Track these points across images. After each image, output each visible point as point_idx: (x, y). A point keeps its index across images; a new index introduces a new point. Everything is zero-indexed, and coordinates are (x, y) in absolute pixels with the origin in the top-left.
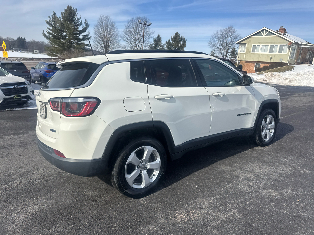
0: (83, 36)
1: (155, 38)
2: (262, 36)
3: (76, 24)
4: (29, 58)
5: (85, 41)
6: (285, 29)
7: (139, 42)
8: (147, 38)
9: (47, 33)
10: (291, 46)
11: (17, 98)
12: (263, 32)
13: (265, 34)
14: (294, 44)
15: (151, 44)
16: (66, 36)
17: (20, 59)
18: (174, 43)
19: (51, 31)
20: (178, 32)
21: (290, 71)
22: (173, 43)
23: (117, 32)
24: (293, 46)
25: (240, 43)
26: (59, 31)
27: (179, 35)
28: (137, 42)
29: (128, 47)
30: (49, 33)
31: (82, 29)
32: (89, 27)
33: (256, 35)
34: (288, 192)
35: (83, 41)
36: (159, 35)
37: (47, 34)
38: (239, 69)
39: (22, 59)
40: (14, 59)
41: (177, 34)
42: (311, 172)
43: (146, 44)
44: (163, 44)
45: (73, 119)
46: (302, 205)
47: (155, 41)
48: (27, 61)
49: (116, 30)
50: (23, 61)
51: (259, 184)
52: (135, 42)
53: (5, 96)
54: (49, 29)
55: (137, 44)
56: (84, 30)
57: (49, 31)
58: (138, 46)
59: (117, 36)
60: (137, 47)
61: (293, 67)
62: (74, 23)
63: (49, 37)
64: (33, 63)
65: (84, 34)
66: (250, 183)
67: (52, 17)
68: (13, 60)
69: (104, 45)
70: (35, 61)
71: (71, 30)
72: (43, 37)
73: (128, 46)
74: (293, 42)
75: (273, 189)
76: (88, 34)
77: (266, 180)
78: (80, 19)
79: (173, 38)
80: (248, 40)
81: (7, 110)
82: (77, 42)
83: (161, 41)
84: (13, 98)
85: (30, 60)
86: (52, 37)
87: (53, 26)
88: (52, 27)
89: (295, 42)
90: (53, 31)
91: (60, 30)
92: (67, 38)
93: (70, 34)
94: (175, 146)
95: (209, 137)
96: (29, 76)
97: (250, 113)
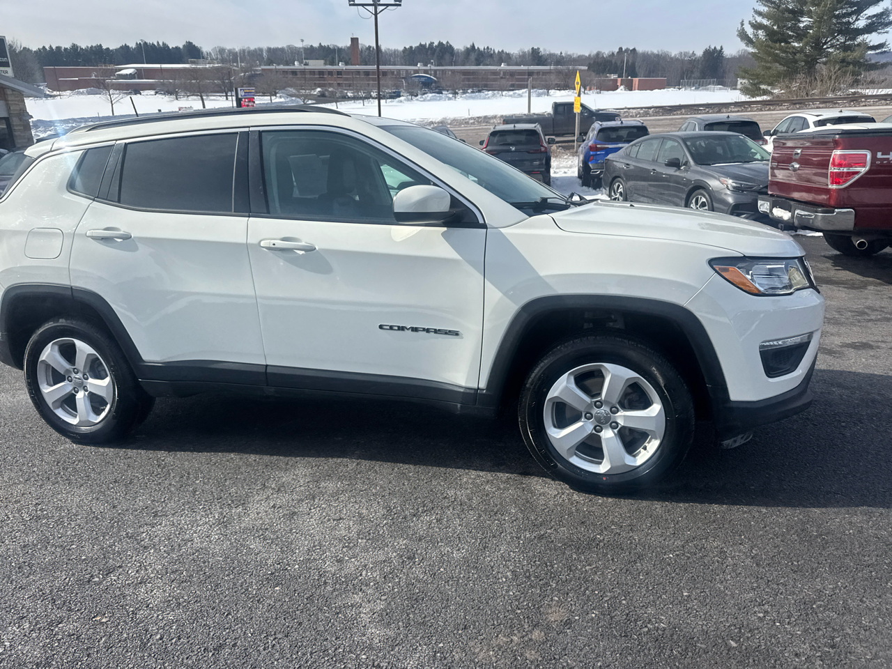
0: (869, 17)
4: (669, 107)
5: (874, 33)
9: (750, 26)
16: (807, 27)
19: (763, 18)
26: (787, 15)
30: (757, 26)
35: (866, 36)
37: (750, 31)
40: (634, 111)
48: (662, 115)
50: (654, 116)
54: (760, 14)
57: (759, 19)
63: (754, 39)
72: (739, 39)
82: (842, 40)
86: (767, 35)
87: (773, 2)
88: (769, 7)
90: (768, 20)
91: (792, 12)
92: (811, 31)
93: (820, 21)
94: (144, 361)
95: (269, 370)
96: (544, 161)
97: (456, 334)
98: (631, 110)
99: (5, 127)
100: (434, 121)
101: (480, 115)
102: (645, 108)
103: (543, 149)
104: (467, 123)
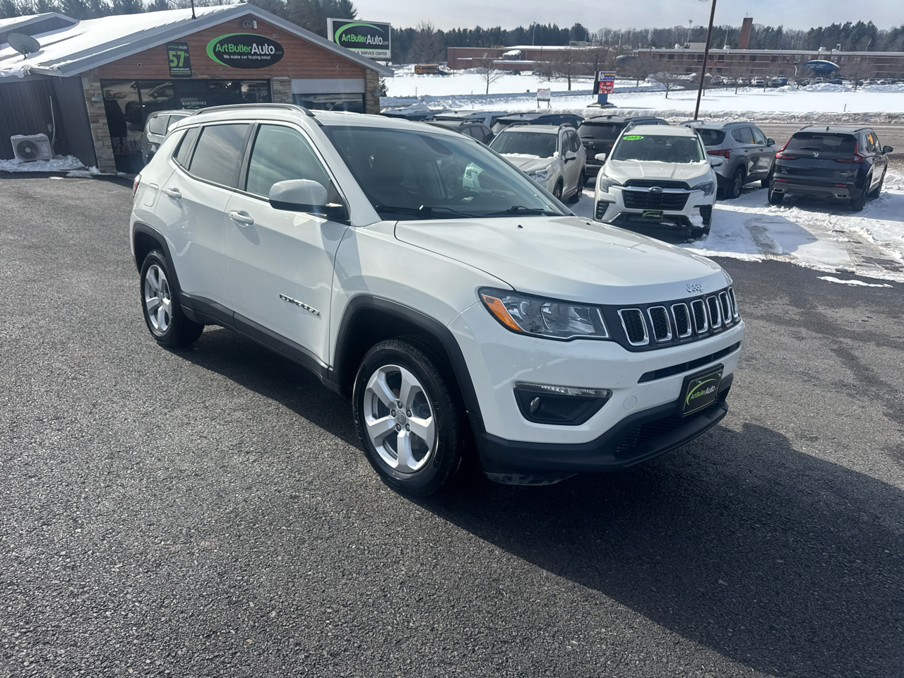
11: (650, 215)
53: (626, 207)
84: (640, 215)
94: (182, 292)
95: (236, 316)
96: (856, 173)
97: (318, 314)
99: (361, 100)
100: (796, 115)
101: (859, 112)
103: (856, 159)
104: (839, 120)
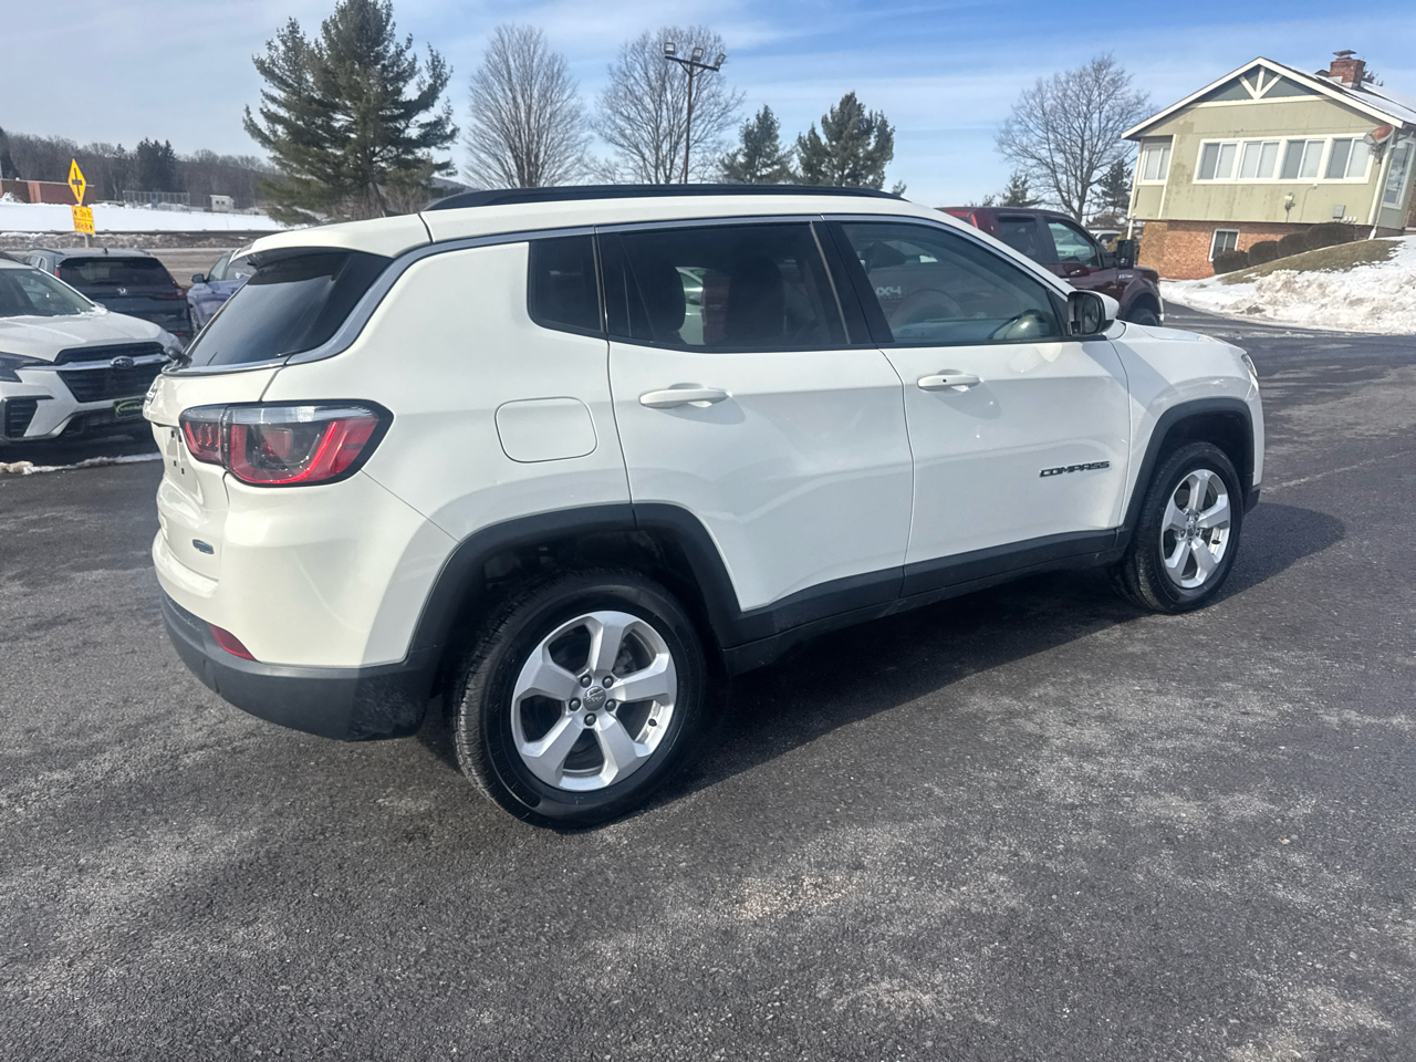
0: (421, 126)
1: (748, 126)
2: (1248, 102)
3: (391, 75)
4: (187, 233)
5: (433, 148)
6: (1361, 64)
7: (674, 148)
8: (709, 126)
9: (262, 116)
10: (1385, 142)
11: (126, 409)
12: (1252, 79)
13: (1262, 88)
14: (1401, 136)
15: (730, 151)
16: (347, 129)
17: (148, 236)
18: (834, 143)
19: (279, 107)
20: (853, 95)
21: (1377, 262)
22: (831, 146)
23: (573, 102)
24: (1395, 142)
25: (1139, 135)
26: (314, 106)
27: (860, 105)
28: (665, 147)
29: (625, 171)
30: (272, 118)
31: (419, 93)
32: (448, 82)
33: (1219, 97)
34: (1249, 805)
35: (425, 150)
36: (766, 108)
37: (262, 124)
38: (1120, 259)
39: (158, 236)
40: (125, 238)
41: (849, 101)
42: (1373, 721)
43: (707, 154)
44: (786, 151)
45: (276, 496)
46: (1297, 858)
47: (748, 136)
48: (179, 246)
49: (568, 93)
50: (163, 247)
51: (1125, 771)
52: (658, 148)
53: (80, 401)
54: (273, 100)
55: (664, 153)
56: (427, 100)
57: (273, 108)
58: (672, 162)
59: (572, 119)
60: (665, 170)
61: (1396, 244)
62: (379, 67)
63: (272, 137)
64: (206, 253)
65: (424, 117)
66: (1088, 767)
67: (284, 43)
68: (120, 243)
69: (517, 165)
70: (215, 246)
71: (368, 101)
72: (247, 135)
73: (625, 167)
74: (1399, 124)
75: (1181, 793)
76: (444, 116)
77: (1163, 753)
78: (407, 48)
79: (830, 120)
80: (1180, 120)
81: (87, 461)
82: (395, 153)
83: (777, 136)
84: (110, 411)
85: (194, 242)
86: (289, 133)
87: (290, 86)
88: (285, 91)
89: (1405, 123)
90: (289, 110)
91: (319, 102)
92: (353, 136)
93: (363, 121)
94: (742, 613)
97: (1105, 465)
98: (118, 236)
102: (145, 233)
103: (180, 293)
